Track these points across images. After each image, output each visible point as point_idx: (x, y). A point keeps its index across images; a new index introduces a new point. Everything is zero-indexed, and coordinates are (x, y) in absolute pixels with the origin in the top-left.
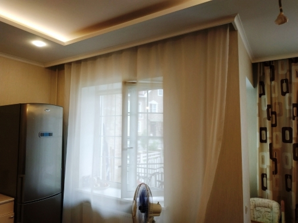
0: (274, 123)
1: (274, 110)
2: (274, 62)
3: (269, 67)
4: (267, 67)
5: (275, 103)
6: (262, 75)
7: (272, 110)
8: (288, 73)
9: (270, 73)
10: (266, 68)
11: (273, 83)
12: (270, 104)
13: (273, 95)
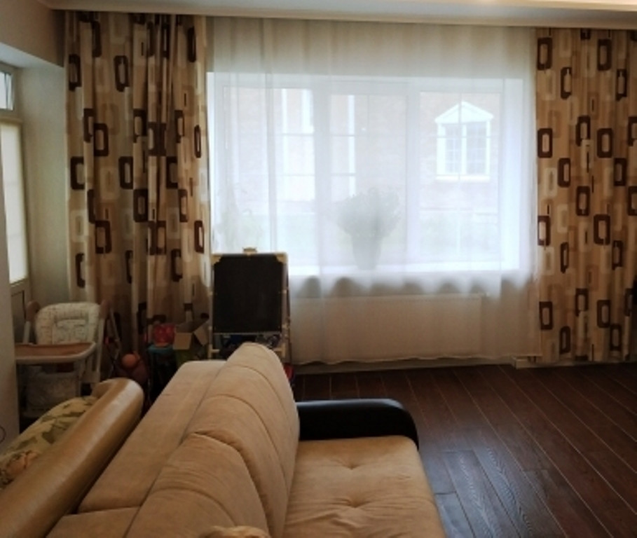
0: (101, 147)
1: (100, 121)
2: (99, 16)
3: (89, 24)
4: (85, 24)
5: (104, 106)
6: (75, 40)
7: (95, 119)
8: (128, 45)
9: (93, 37)
10: (83, 25)
11: (98, 60)
12: (90, 106)
13: (99, 89)
